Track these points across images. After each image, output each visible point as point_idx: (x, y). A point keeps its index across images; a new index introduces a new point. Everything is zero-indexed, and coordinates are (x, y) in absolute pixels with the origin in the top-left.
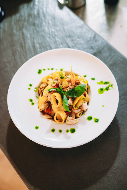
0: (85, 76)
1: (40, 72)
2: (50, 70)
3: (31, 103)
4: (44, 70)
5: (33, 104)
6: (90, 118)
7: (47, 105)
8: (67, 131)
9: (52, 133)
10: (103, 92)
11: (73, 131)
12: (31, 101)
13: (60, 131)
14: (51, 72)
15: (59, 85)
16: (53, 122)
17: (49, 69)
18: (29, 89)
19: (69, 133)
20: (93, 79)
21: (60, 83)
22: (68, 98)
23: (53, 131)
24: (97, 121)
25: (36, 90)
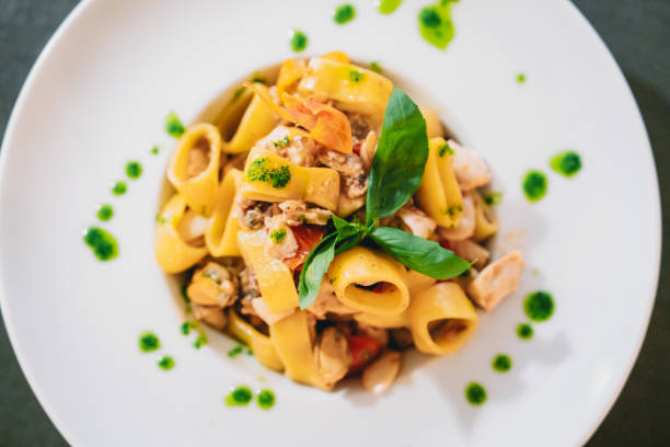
0: (300, 42)
1: (102, 246)
2: (133, 185)
3: (254, 405)
4: (106, 214)
5: (267, 400)
6: (535, 185)
7: (338, 340)
8: (525, 332)
9: (488, 409)
10: (449, 25)
11: (541, 305)
12: (242, 396)
13: (502, 364)
14: (145, 190)
15: (305, 221)
16: (432, 365)
17: (120, 190)
18: (166, 363)
19: (541, 328)
20: (345, 15)
21: (304, 207)
22: (397, 223)
23: (476, 395)
24: (572, 164)
25: (194, 335)
